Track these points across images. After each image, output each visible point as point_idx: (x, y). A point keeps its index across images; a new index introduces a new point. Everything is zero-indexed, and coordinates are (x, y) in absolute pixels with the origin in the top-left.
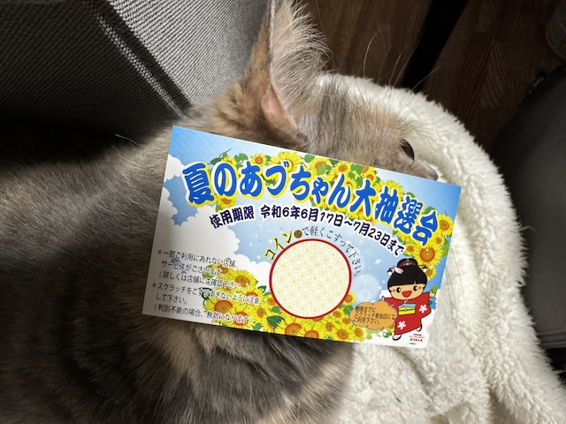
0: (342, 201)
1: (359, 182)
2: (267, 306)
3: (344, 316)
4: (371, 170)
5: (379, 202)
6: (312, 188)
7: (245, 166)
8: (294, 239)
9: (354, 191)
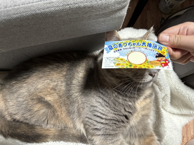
0: (139, 45)
1: (142, 42)
2: (128, 63)
3: (147, 63)
4: (144, 40)
5: (147, 44)
6: (132, 44)
7: (119, 44)
8: (131, 52)
9: (141, 43)
